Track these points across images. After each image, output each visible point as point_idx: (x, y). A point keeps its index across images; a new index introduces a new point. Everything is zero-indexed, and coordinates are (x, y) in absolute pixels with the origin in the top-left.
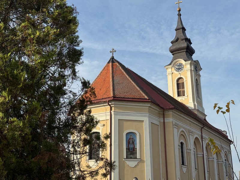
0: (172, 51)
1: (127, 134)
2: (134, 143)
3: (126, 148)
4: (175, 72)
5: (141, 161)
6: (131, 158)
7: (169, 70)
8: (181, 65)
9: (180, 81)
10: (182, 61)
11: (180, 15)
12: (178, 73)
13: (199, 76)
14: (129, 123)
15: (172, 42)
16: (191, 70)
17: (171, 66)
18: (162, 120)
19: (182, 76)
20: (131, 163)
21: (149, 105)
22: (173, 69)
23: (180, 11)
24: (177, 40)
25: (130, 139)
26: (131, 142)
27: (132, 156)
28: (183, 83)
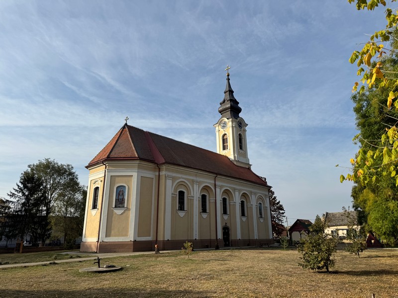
0: (220, 112)
1: (118, 188)
2: (123, 195)
3: (116, 199)
4: (221, 130)
5: (128, 209)
6: (119, 207)
7: (217, 128)
8: (225, 123)
9: (225, 137)
10: (226, 120)
11: (229, 79)
12: (222, 130)
13: (245, 131)
14: (120, 178)
15: (221, 104)
16: (232, 127)
17: (218, 125)
18: (157, 174)
19: (226, 133)
20: (118, 212)
21: (138, 162)
22: (220, 127)
23: (228, 76)
24: (224, 101)
25: (120, 191)
26: (121, 194)
27: (120, 205)
28: (227, 138)
